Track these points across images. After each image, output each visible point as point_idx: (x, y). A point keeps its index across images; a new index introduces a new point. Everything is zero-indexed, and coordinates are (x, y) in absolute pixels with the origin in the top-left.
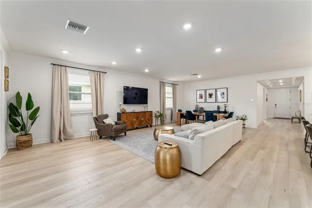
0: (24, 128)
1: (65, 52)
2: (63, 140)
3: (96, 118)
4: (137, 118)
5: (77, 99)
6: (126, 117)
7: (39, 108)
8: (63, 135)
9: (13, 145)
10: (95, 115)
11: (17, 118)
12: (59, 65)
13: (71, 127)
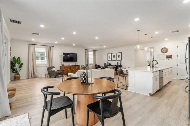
0: (17, 72)
1: (33, 40)
2: (33, 77)
3: (48, 68)
4: (70, 69)
5: (43, 59)
6: (64, 68)
7: (23, 63)
8: (33, 76)
9: (13, 79)
10: (48, 67)
11: (14, 68)
12: (31, 44)
13: (37, 72)
